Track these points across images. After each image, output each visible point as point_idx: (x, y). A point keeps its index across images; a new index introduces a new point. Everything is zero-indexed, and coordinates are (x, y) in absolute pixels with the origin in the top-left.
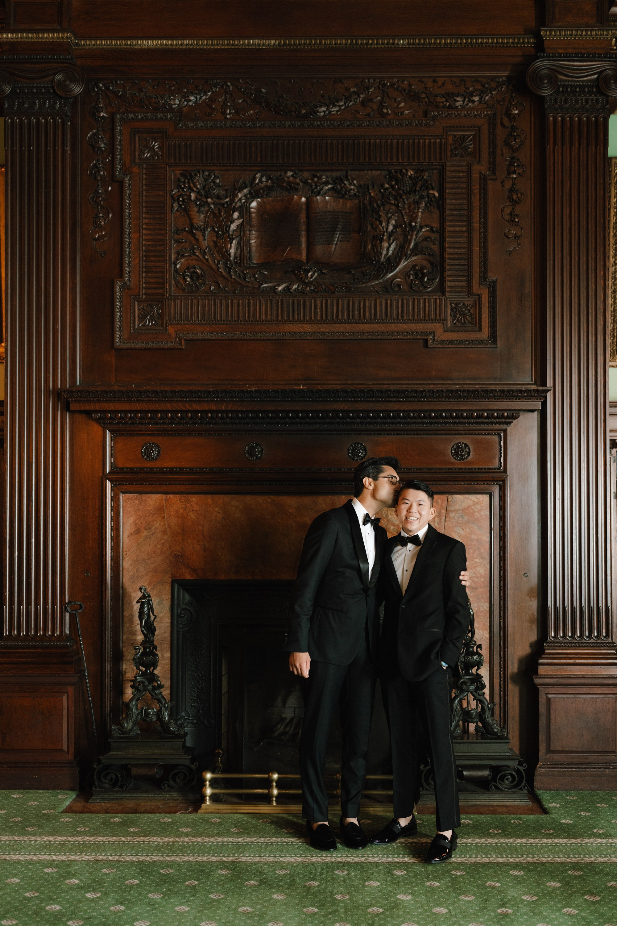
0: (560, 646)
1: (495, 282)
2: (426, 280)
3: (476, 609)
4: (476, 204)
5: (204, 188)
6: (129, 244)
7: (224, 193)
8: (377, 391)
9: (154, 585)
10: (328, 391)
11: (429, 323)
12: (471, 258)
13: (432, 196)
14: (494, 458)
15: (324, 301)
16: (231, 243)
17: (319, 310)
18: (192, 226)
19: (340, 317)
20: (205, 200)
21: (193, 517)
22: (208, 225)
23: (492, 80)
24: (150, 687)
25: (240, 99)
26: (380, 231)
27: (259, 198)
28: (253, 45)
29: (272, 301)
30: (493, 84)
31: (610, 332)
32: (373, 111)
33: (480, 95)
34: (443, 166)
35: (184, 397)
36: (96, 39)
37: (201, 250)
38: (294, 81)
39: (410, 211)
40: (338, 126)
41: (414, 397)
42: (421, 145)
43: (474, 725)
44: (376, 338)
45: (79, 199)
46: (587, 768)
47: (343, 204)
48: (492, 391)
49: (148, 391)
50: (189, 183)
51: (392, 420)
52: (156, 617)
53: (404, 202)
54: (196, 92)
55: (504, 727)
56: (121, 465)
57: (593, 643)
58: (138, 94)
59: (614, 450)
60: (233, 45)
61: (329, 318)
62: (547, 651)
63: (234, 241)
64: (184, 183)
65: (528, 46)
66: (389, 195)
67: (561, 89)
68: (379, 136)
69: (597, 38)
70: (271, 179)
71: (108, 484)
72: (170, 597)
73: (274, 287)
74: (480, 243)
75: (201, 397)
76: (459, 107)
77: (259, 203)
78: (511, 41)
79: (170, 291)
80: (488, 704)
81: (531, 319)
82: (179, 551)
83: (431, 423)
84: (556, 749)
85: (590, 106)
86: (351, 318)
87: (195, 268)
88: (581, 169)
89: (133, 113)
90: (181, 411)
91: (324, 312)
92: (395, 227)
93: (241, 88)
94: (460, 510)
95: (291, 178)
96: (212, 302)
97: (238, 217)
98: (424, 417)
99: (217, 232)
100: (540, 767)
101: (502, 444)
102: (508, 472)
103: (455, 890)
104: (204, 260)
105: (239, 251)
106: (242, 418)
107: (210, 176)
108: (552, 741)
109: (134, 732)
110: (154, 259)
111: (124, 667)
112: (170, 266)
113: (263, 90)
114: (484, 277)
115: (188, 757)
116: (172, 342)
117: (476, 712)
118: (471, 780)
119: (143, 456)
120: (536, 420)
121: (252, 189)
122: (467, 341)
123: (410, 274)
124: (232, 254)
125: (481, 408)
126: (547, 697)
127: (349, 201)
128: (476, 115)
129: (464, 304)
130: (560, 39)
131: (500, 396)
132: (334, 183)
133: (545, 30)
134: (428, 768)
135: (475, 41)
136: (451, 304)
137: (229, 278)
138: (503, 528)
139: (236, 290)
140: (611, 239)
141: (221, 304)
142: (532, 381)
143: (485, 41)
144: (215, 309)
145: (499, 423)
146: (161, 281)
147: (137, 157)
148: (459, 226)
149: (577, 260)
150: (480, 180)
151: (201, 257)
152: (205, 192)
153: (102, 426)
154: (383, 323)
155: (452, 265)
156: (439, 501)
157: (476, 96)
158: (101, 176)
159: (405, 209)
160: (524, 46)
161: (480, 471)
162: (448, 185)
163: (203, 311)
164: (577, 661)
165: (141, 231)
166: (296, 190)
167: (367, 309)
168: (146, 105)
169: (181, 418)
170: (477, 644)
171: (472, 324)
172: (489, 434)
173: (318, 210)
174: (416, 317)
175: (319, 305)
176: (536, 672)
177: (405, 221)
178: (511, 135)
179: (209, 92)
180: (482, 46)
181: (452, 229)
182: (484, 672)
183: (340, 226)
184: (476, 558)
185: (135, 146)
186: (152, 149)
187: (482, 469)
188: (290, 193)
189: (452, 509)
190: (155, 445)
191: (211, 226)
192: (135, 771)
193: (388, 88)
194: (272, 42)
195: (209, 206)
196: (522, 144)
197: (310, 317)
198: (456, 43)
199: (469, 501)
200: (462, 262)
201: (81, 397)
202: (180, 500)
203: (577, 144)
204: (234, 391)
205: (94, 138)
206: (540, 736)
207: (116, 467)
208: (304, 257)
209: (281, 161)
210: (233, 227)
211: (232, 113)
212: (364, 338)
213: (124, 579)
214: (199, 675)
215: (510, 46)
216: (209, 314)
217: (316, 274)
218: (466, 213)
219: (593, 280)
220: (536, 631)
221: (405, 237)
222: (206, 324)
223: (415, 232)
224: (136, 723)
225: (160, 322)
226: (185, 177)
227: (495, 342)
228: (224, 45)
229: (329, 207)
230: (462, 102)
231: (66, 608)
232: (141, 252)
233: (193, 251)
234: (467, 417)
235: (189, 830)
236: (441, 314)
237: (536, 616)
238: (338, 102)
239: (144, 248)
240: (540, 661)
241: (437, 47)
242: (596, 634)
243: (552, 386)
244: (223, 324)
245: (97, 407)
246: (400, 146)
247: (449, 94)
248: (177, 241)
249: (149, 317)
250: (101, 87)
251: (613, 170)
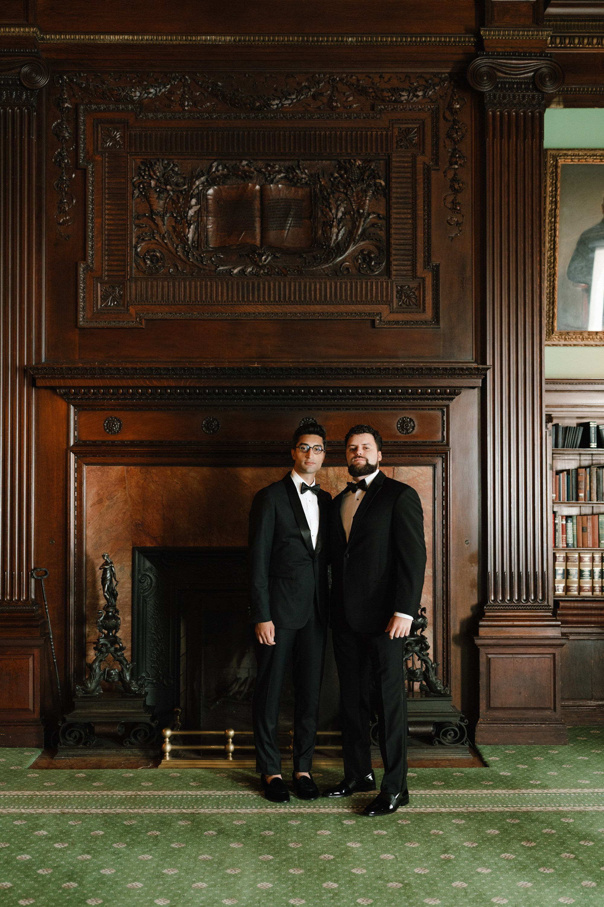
0: (499, 609)
1: (438, 266)
2: (373, 263)
4: (420, 192)
5: (163, 177)
6: (92, 228)
7: (182, 180)
8: (327, 369)
9: (116, 553)
10: (281, 369)
11: (376, 304)
12: (416, 244)
13: (378, 185)
14: (437, 432)
15: (277, 284)
16: (189, 228)
17: (272, 292)
18: (152, 212)
19: (292, 299)
20: (164, 187)
21: (153, 487)
22: (167, 211)
23: (435, 76)
24: (112, 649)
25: (197, 92)
26: (330, 218)
27: (216, 185)
28: (209, 40)
29: (227, 283)
30: (437, 80)
31: (545, 313)
32: (323, 104)
33: (423, 90)
34: (389, 156)
35: (145, 374)
36: (60, 33)
37: (160, 234)
38: (249, 76)
39: (358, 199)
40: (291, 118)
41: (362, 374)
42: (369, 137)
43: (419, 683)
44: (326, 318)
45: (44, 186)
46: (525, 724)
47: (295, 192)
48: (435, 369)
49: (110, 368)
50: (149, 170)
51: (342, 396)
52: (117, 582)
53: (353, 190)
54: (156, 85)
55: (447, 686)
56: (84, 438)
57: (529, 606)
58: (100, 86)
59: (550, 425)
60: (191, 40)
61: (282, 300)
62: (487, 614)
63: (192, 227)
64: (145, 171)
65: (468, 45)
66: (338, 183)
67: (499, 86)
68: (329, 128)
69: (533, 38)
70: (227, 168)
71: (72, 456)
72: (131, 563)
73: (230, 270)
74: (424, 229)
75: (161, 374)
76: (405, 101)
77: (215, 191)
78: (453, 40)
79: (131, 274)
80: (432, 664)
81: (472, 302)
82: (140, 520)
83: (378, 399)
84: (495, 706)
85: (527, 102)
86: (303, 299)
87: (154, 251)
88: (519, 161)
89: (96, 104)
90: (142, 387)
91: (277, 294)
92: (344, 214)
93: (198, 82)
95: (246, 167)
96: (171, 284)
97: (196, 203)
98: (372, 394)
99: (176, 217)
100: (481, 723)
101: (445, 418)
102: (451, 446)
103: (401, 838)
104: (163, 244)
105: (197, 235)
106: (199, 394)
107: (169, 164)
108: (491, 698)
109: (97, 692)
110: (116, 242)
111: (87, 630)
112: (131, 250)
113: (219, 83)
114: (427, 261)
115: (149, 715)
116: (133, 322)
117: (421, 672)
118: (415, 735)
119: (105, 430)
120: (477, 397)
121: (209, 177)
122: (412, 321)
123: (358, 258)
124: (190, 239)
125: (425, 385)
126: (487, 657)
127: (301, 189)
128: (420, 109)
129: (409, 287)
130: (499, 38)
131: (443, 374)
132: (287, 172)
133: (484, 30)
134: (375, 724)
135: (419, 39)
136: (397, 287)
137: (188, 262)
138: (445, 498)
139: (194, 272)
140: (547, 226)
141: (179, 286)
142: (473, 359)
143: (428, 39)
144: (174, 290)
145: (442, 399)
146: (123, 263)
147: (99, 145)
148: (404, 213)
149: (514, 246)
150: (424, 170)
151: (160, 241)
152: (165, 179)
153: (66, 402)
154: (333, 304)
155: (398, 250)
157: (420, 91)
158: (66, 164)
159: (354, 197)
160: (465, 45)
161: (424, 444)
162: (394, 175)
163: (163, 292)
164: (515, 623)
165: (104, 216)
166: (251, 178)
167: (318, 291)
168: (108, 97)
169: (142, 394)
170: (422, 607)
171: (416, 305)
172: (432, 409)
173: (271, 198)
174: (364, 299)
175: (272, 287)
176: (477, 634)
177: (353, 209)
178: (453, 128)
179: (168, 85)
180: (426, 44)
181: (398, 216)
182: (428, 634)
183: (292, 213)
185: (97, 136)
186: (113, 139)
187: (426, 442)
188: (244, 181)
190: (117, 419)
191: (170, 212)
192: (98, 729)
193: (337, 83)
194: (228, 38)
195: (168, 193)
196: (463, 137)
197: (264, 298)
198: (401, 41)
199: (414, 472)
200: (407, 247)
201: (47, 374)
202: (140, 471)
203: (514, 137)
204: (192, 368)
205: (59, 128)
206: (480, 694)
207: (79, 440)
208: (258, 242)
209: (236, 151)
210: (191, 212)
211: (190, 105)
212: (315, 318)
213: (87, 547)
214: (158, 638)
215: (452, 45)
216: (168, 296)
217: (269, 258)
218: (411, 201)
219: (530, 265)
220: (476, 595)
221: (354, 223)
222: (165, 305)
223: (363, 219)
224: (99, 684)
225: (122, 303)
226: (146, 165)
227: (438, 322)
228: (183, 41)
229: (281, 195)
230: (406, 97)
231: (32, 574)
232: (104, 236)
233: (153, 235)
234: (412, 394)
235: (151, 784)
236: (387, 296)
237: (476, 581)
238: (290, 95)
239: (106, 232)
240: (481, 623)
241: (383, 45)
242: (533, 598)
243: (491, 364)
244: (182, 305)
245: (62, 383)
246: (348, 138)
247: (394, 88)
248: (138, 226)
249: (111, 297)
250: (66, 79)
251: (549, 161)
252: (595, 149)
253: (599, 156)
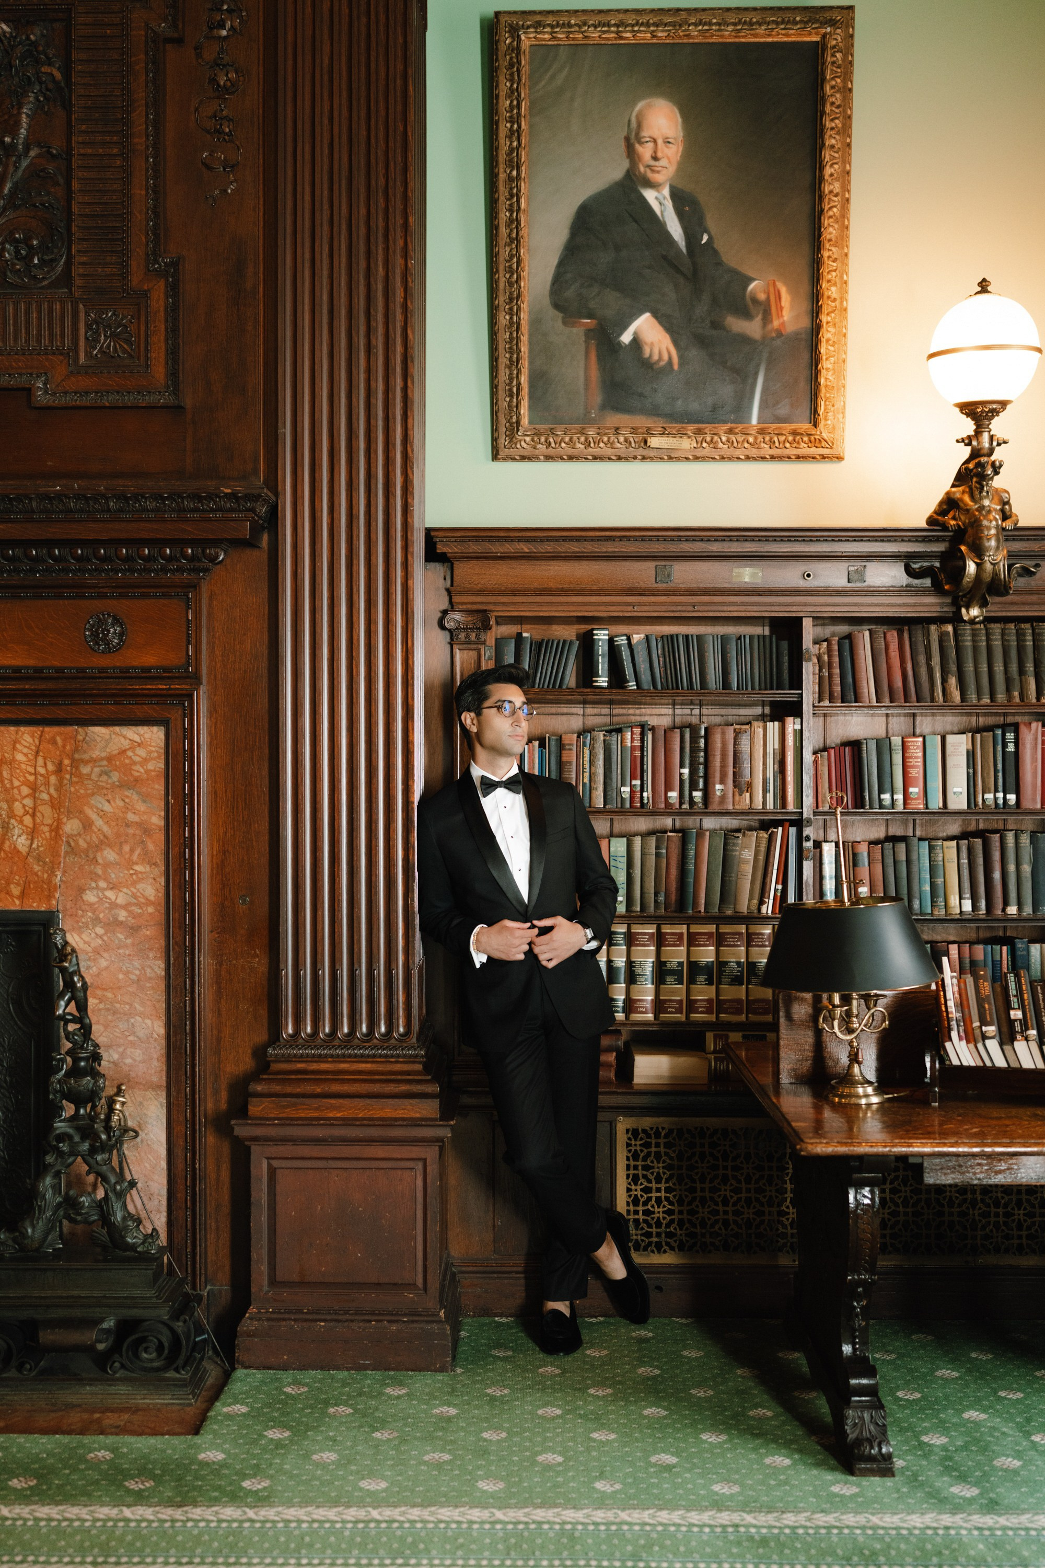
0: (301, 1056)
1: (178, 265)
2: (36, 261)
3: (137, 972)
4: (139, 94)
12: (129, 213)
13: (46, 78)
34: (70, 12)
46: (353, 1321)
57: (373, 1048)
62: (273, 1066)
80: (116, 1184)
81: (259, 346)
83: (34, 571)
84: (288, 1278)
94: (102, 759)
98: (16, 558)
100: (252, 1319)
101: (191, 616)
102: (203, 678)
108: (278, 1260)
114: (153, 253)
122: (120, 393)
123: (3, 249)
125: (132, 537)
126: (269, 1166)
129: (114, 313)
136: (87, 314)
138: (190, 799)
142: (259, 480)
145: (180, 571)
148: (103, 144)
150: (147, 41)
155: (87, 228)
156: (58, 739)
161: (144, 674)
162: (80, 55)
171: (131, 356)
172: (161, 594)
174: (11, 343)
181: (90, 151)
184: (137, 864)
187: (148, 670)
189: (85, 757)
199: (122, 740)
200: (110, 222)
206: (254, 1250)
218: (117, 115)
223: (13, 159)
227: (179, 394)
234: (107, 558)
236: (63, 335)
240: (255, 1088)
242: (383, 1030)
251: (502, 39)
252: (608, 11)
253: (615, 25)
